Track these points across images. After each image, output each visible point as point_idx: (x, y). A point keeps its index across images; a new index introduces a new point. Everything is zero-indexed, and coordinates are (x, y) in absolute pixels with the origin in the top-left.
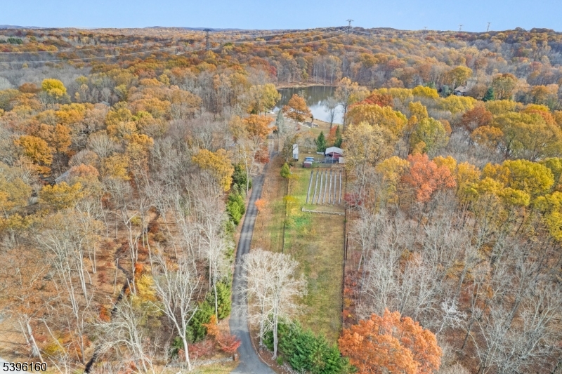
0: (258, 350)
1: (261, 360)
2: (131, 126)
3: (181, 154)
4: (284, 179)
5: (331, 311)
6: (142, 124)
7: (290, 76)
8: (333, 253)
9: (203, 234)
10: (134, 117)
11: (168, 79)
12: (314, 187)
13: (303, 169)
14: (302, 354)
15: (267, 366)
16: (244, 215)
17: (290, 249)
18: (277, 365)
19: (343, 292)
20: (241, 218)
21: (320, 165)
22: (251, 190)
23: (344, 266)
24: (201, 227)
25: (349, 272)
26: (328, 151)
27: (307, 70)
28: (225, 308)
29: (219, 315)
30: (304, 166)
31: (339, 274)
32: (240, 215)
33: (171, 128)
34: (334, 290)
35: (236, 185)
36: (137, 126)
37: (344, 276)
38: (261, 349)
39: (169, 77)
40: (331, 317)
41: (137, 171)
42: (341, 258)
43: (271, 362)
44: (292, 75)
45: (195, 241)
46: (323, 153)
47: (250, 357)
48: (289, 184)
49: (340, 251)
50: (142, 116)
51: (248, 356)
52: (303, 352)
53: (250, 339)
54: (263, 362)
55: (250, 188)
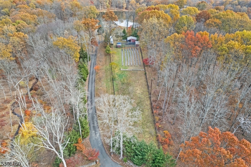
0: (110, 154)
1: (113, 161)
2: (12, 28)
3: (46, 42)
4: (108, 54)
5: (148, 124)
6: (20, 27)
7: (101, 6)
8: (142, 91)
9: (66, 88)
10: (14, 23)
11: (34, 5)
12: (124, 57)
13: (117, 49)
14: (139, 155)
15: (117, 164)
16: (88, 75)
17: (118, 91)
18: (123, 162)
19: (153, 113)
20: (87, 77)
21: (126, 46)
22: (90, 61)
23: (150, 98)
24: (64, 83)
25: (154, 101)
26: (129, 38)
27: (109, 3)
28: (86, 132)
29: (83, 137)
30: (117, 47)
31: (148, 103)
32: (86, 75)
33: (39, 29)
34: (148, 112)
35: (81, 59)
36: (16, 29)
37: (151, 104)
38: (112, 154)
39: (35, 4)
40: (149, 128)
41: (19, 54)
42: (147, 93)
43: (119, 161)
44: (102, 5)
45: (61, 93)
46: (125, 40)
47: (106, 160)
48: (111, 56)
49: (146, 90)
50: (19, 23)
51: (105, 159)
52: (140, 154)
53: (104, 148)
54: (114, 162)
55: (89, 60)
